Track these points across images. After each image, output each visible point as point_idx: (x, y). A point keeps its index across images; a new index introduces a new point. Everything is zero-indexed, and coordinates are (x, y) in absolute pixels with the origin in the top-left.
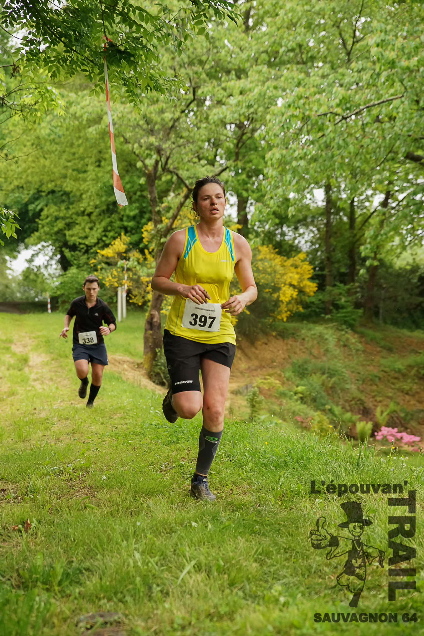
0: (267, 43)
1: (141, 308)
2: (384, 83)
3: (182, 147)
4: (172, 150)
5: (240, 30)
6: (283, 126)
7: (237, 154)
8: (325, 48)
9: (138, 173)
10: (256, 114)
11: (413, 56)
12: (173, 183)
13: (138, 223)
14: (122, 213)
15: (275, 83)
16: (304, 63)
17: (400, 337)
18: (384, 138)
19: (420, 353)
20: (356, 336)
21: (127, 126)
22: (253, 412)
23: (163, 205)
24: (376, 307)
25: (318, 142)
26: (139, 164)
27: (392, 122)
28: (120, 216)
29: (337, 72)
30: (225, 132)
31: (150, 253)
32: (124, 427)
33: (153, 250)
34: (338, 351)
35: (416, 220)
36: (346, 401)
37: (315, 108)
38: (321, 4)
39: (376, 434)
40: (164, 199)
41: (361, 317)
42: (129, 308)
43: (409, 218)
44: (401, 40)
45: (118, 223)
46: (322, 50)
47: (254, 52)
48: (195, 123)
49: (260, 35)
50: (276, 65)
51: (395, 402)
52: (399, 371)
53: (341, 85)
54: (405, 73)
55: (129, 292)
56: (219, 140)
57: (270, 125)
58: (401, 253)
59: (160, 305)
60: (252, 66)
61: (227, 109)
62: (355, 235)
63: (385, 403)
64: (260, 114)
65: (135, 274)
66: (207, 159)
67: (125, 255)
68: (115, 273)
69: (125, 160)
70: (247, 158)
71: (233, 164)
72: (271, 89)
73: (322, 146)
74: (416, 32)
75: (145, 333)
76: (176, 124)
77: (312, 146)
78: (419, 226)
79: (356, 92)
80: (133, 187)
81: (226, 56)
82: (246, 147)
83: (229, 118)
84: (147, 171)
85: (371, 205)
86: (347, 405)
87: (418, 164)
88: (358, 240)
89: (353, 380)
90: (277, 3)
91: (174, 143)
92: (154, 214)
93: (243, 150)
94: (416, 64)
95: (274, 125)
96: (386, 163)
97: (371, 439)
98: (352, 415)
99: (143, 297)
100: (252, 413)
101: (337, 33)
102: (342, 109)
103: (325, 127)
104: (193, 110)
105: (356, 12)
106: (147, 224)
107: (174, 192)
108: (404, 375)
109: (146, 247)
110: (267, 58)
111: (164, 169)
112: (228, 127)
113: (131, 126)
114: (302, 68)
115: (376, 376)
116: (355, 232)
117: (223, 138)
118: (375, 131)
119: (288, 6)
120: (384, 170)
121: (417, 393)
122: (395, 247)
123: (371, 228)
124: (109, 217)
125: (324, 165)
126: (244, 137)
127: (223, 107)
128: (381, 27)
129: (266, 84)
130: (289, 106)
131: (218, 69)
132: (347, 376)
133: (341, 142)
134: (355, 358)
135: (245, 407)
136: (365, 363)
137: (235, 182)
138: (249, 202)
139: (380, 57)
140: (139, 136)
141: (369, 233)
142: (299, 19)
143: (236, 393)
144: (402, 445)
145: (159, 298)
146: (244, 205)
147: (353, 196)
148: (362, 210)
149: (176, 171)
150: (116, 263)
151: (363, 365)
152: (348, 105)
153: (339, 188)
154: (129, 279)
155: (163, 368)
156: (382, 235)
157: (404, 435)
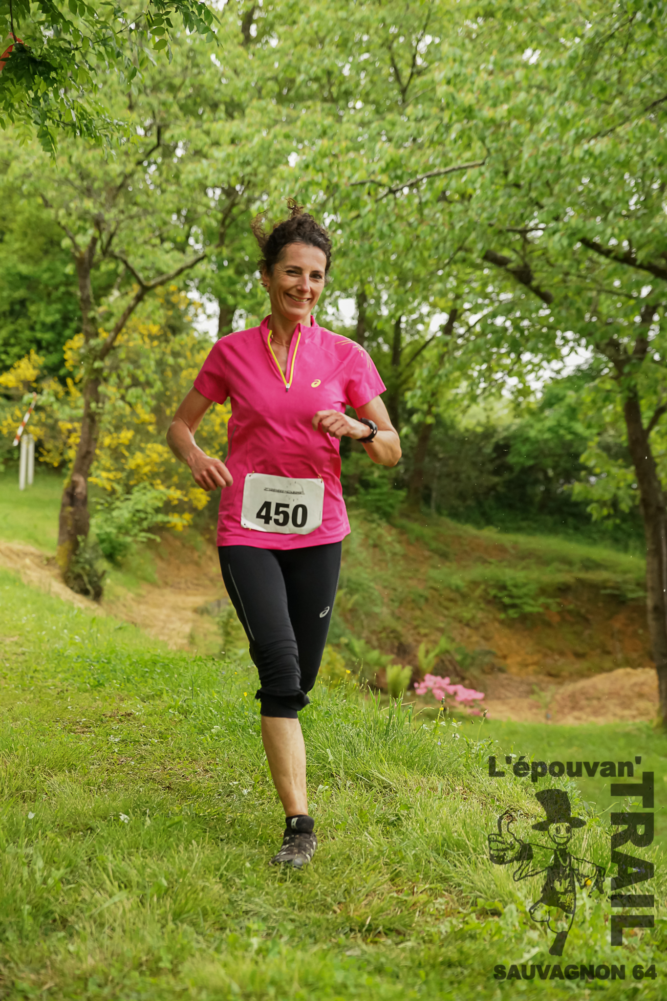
0: (276, 65)
1: (58, 470)
2: (455, 141)
3: (136, 220)
4: (118, 223)
5: (236, 41)
7: (222, 237)
8: (368, 79)
9: (63, 256)
10: (256, 175)
11: (502, 103)
12: (117, 275)
13: (60, 335)
14: (34, 318)
15: (286, 130)
16: (333, 100)
17: (460, 537)
18: (452, 226)
19: (490, 563)
20: (394, 531)
21: (50, 179)
22: (227, 642)
23: (102, 309)
24: (428, 488)
25: (349, 225)
26: (66, 243)
27: (466, 203)
28: (31, 322)
29: (383, 119)
30: (205, 200)
31: (75, 384)
32: (21, 659)
33: (81, 381)
34: (365, 554)
35: (494, 357)
36: (373, 632)
37: (348, 172)
38: (365, 11)
39: (416, 685)
40: (103, 300)
41: (402, 502)
42: (39, 469)
43: (483, 353)
44: (484, 75)
45: (27, 334)
46: (363, 82)
47: (255, 78)
48: (158, 182)
49: (267, 53)
50: (290, 101)
51: (449, 637)
52: (457, 590)
53: (390, 140)
54: (488, 128)
55: (39, 446)
56: (195, 212)
57: (275, 194)
58: (468, 406)
59: (88, 467)
60: (251, 99)
61: (209, 166)
62: (401, 374)
63: (433, 638)
64: (260, 177)
65: (49, 416)
66: (174, 241)
67: (34, 385)
68: (18, 413)
69: (42, 234)
70: (236, 244)
71: (216, 251)
72: (280, 138)
73: (356, 232)
74: (508, 65)
75: (62, 511)
76: (129, 181)
77: (339, 232)
78: (499, 365)
79: (412, 153)
80: (53, 277)
81: (212, 80)
82: (237, 226)
83: (211, 179)
84: (77, 255)
85: (427, 329)
86: (374, 638)
87: (502, 271)
88: (405, 382)
89: (386, 600)
90: (296, 4)
91: (122, 212)
92: (85, 321)
93: (232, 231)
94: (505, 114)
95: (281, 195)
96: (453, 267)
97: (409, 694)
98: (381, 654)
99: (61, 454)
100: (225, 645)
101: (387, 58)
102: (389, 176)
103: (361, 204)
104: (155, 163)
105: (419, 27)
106: (71, 338)
107: (119, 289)
108: (464, 596)
109: (70, 375)
110: (276, 89)
111: (105, 252)
112: (210, 192)
113: (55, 181)
114: (330, 109)
115: (421, 596)
116: (400, 369)
117: (201, 209)
118: (438, 215)
119: (313, 9)
120: (449, 275)
121: (483, 624)
122: (459, 397)
123: (424, 365)
124: (13, 323)
125: (357, 264)
126: (235, 211)
127: (204, 162)
128: (454, 54)
129: (273, 131)
130: (307, 167)
131: (198, 100)
132: (376, 593)
133: (385, 229)
134: (390, 565)
135: (215, 634)
136: (404, 574)
137: (217, 280)
138: (238, 312)
139: (450, 100)
140: (67, 197)
141: (421, 373)
142: (329, 31)
143: (201, 611)
144: (456, 704)
145: (86, 457)
146: (229, 317)
147: (399, 313)
148: (412, 335)
149: (124, 257)
150: (20, 398)
151: (402, 578)
152: (399, 172)
153: (378, 299)
154: (40, 424)
155: (87, 567)
156: (440, 377)
157: (459, 688)
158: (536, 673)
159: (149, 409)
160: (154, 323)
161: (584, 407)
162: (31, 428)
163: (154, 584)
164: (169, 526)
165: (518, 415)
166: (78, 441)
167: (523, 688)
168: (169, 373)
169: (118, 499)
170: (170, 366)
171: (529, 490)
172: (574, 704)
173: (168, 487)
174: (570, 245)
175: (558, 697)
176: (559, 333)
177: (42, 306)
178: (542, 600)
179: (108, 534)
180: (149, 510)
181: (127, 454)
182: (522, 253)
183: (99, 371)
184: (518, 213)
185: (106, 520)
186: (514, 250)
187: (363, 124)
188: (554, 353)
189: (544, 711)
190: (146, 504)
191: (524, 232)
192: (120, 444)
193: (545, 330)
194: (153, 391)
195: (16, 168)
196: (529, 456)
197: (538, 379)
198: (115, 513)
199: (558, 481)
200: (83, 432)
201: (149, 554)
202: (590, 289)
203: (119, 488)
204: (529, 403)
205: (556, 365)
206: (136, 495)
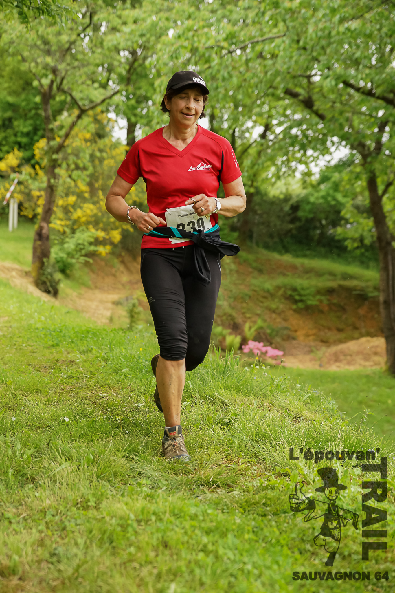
1: (32, 220)
2: (268, 22)
3: (77, 69)
4: (67, 71)
6: (172, 56)
7: (129, 80)
9: (33, 91)
10: (149, 42)
12: (66, 103)
13: (32, 139)
14: (17, 129)
15: (167, 15)
17: (270, 260)
18: (266, 74)
19: (288, 276)
21: (25, 45)
22: (132, 322)
23: (57, 123)
24: (251, 231)
26: (35, 83)
27: (274, 60)
28: (15, 131)
29: (225, 8)
30: (118, 58)
31: (41, 169)
33: (45, 167)
35: (291, 152)
36: (218, 316)
37: (203, 40)
39: (243, 347)
40: (58, 118)
41: (236, 239)
42: (21, 219)
43: (284, 150)
48: (91, 46)
51: (263, 319)
52: (268, 291)
53: (229, 21)
54: (288, 14)
55: (20, 206)
56: (113, 65)
57: (160, 54)
58: (275, 183)
59: (50, 218)
61: (121, 36)
63: (253, 319)
64: (151, 43)
65: (26, 187)
66: (100, 82)
68: (7, 186)
69: (21, 78)
70: (137, 85)
72: (163, 20)
75: (34, 244)
76: (73, 46)
78: (293, 158)
79: (242, 29)
80: (28, 104)
82: (137, 74)
83: (122, 45)
84: (42, 91)
85: (251, 136)
86: (219, 319)
87: (295, 100)
89: (226, 297)
91: (69, 64)
92: (47, 130)
93: (134, 77)
94: (298, 5)
95: (163, 54)
96: (266, 98)
97: (239, 352)
98: (223, 329)
99: (34, 210)
102: (228, 43)
103: (211, 59)
104: (89, 35)
107: (68, 110)
108: (272, 295)
109: (38, 163)
111: (59, 89)
112: (122, 53)
113: (28, 46)
115: (247, 295)
117: (116, 63)
118: (257, 67)
120: (263, 103)
121: (283, 312)
122: (270, 177)
123: (249, 157)
124: (5, 131)
126: (136, 64)
127: (118, 34)
129: (159, 16)
130: (179, 37)
133: (226, 75)
135: (125, 317)
136: (237, 282)
137: (126, 107)
138: (138, 126)
140: (36, 56)
141: (247, 162)
143: (117, 303)
144: (267, 358)
145: (48, 212)
146: (133, 129)
147: (234, 126)
148: (242, 140)
149: (70, 92)
150: (9, 176)
151: (235, 284)
152: (234, 41)
153: (222, 118)
154: (20, 192)
155: (49, 277)
156: (259, 165)
157: (269, 349)
158: (315, 340)
159: (84, 183)
160: (88, 131)
161: (343, 183)
162: (16, 195)
163: (89, 287)
164: (97, 253)
165: (304, 188)
166: (44, 202)
167: (307, 349)
168: (97, 162)
169: (67, 237)
170: (98, 158)
171: (311, 233)
172: (336, 358)
173: (97, 230)
174: (336, 85)
175: (327, 354)
176: (329, 139)
177: (21, 122)
178: (318, 297)
179: (62, 258)
180: (86, 243)
181: (72, 210)
182: (307, 90)
183: (55, 160)
184: (305, 66)
185: (60, 250)
186: (303, 88)
187: (213, 12)
188: (325, 151)
189: (318, 363)
190: (84, 240)
191: (309, 77)
192: (68, 205)
193: (321, 136)
194: (88, 173)
195: (5, 38)
196: (310, 211)
197: (316, 165)
198: (66, 246)
199: (328, 227)
200: (46, 197)
201: (86, 270)
202: (348, 112)
203: (68, 230)
204: (311, 181)
205: (327, 157)
206: (78, 235)
